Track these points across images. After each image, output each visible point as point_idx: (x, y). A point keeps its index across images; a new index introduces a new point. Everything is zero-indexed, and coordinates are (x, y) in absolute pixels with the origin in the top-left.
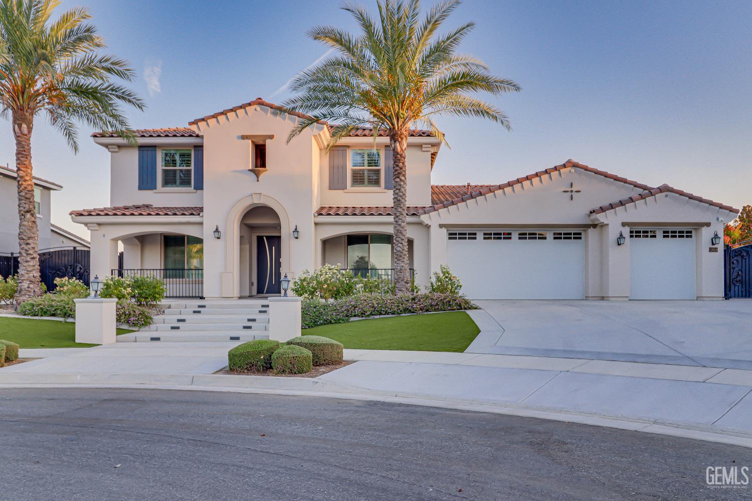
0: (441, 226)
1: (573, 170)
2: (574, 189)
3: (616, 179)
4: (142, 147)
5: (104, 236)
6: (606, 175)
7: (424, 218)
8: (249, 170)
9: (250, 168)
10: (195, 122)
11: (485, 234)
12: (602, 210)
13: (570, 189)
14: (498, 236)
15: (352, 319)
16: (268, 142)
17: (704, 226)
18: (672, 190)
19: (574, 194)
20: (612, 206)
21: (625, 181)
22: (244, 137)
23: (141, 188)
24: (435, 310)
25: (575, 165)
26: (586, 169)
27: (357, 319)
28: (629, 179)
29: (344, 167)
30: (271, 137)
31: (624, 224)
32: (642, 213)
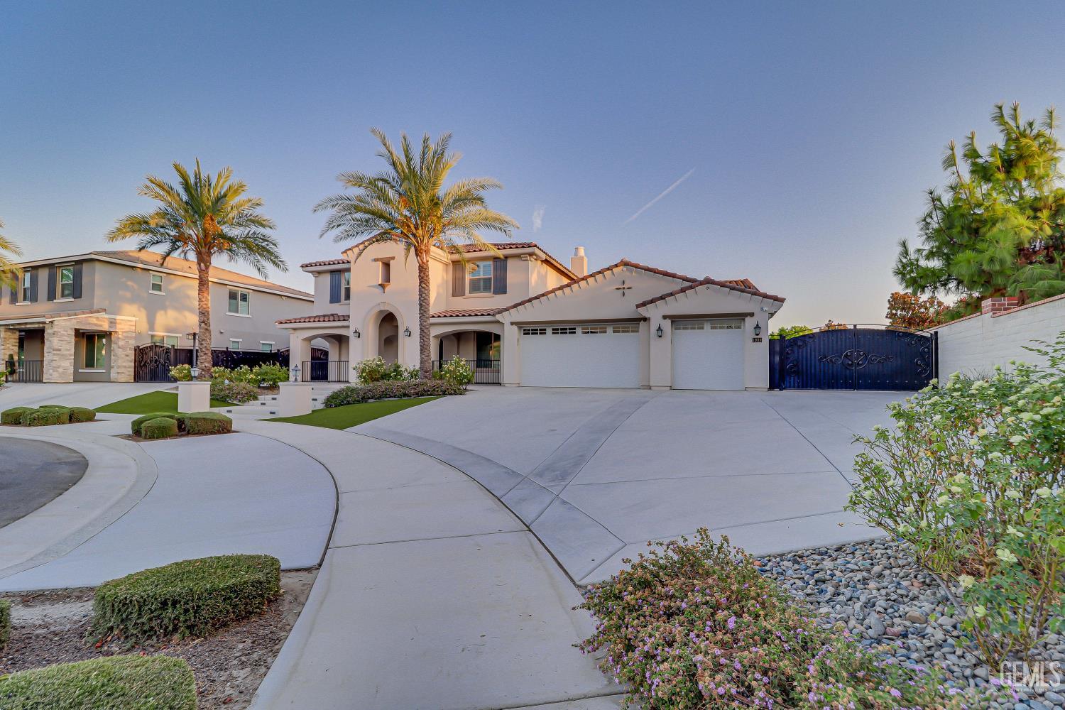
0: (512, 323)
1: (625, 269)
2: (626, 286)
3: (666, 274)
4: (332, 272)
5: (298, 337)
6: (655, 271)
7: (498, 317)
8: (380, 285)
9: (380, 283)
10: (345, 252)
11: (553, 329)
12: (644, 304)
13: (622, 287)
14: (564, 331)
15: (369, 401)
16: (392, 262)
17: (747, 316)
18: (713, 282)
19: (626, 291)
20: (652, 301)
21: (674, 276)
22: (376, 260)
23: (331, 302)
24: (428, 395)
25: (626, 264)
26: (637, 267)
27: (372, 400)
28: (679, 273)
29: (463, 279)
30: (393, 258)
31: (665, 317)
32: (683, 305)
